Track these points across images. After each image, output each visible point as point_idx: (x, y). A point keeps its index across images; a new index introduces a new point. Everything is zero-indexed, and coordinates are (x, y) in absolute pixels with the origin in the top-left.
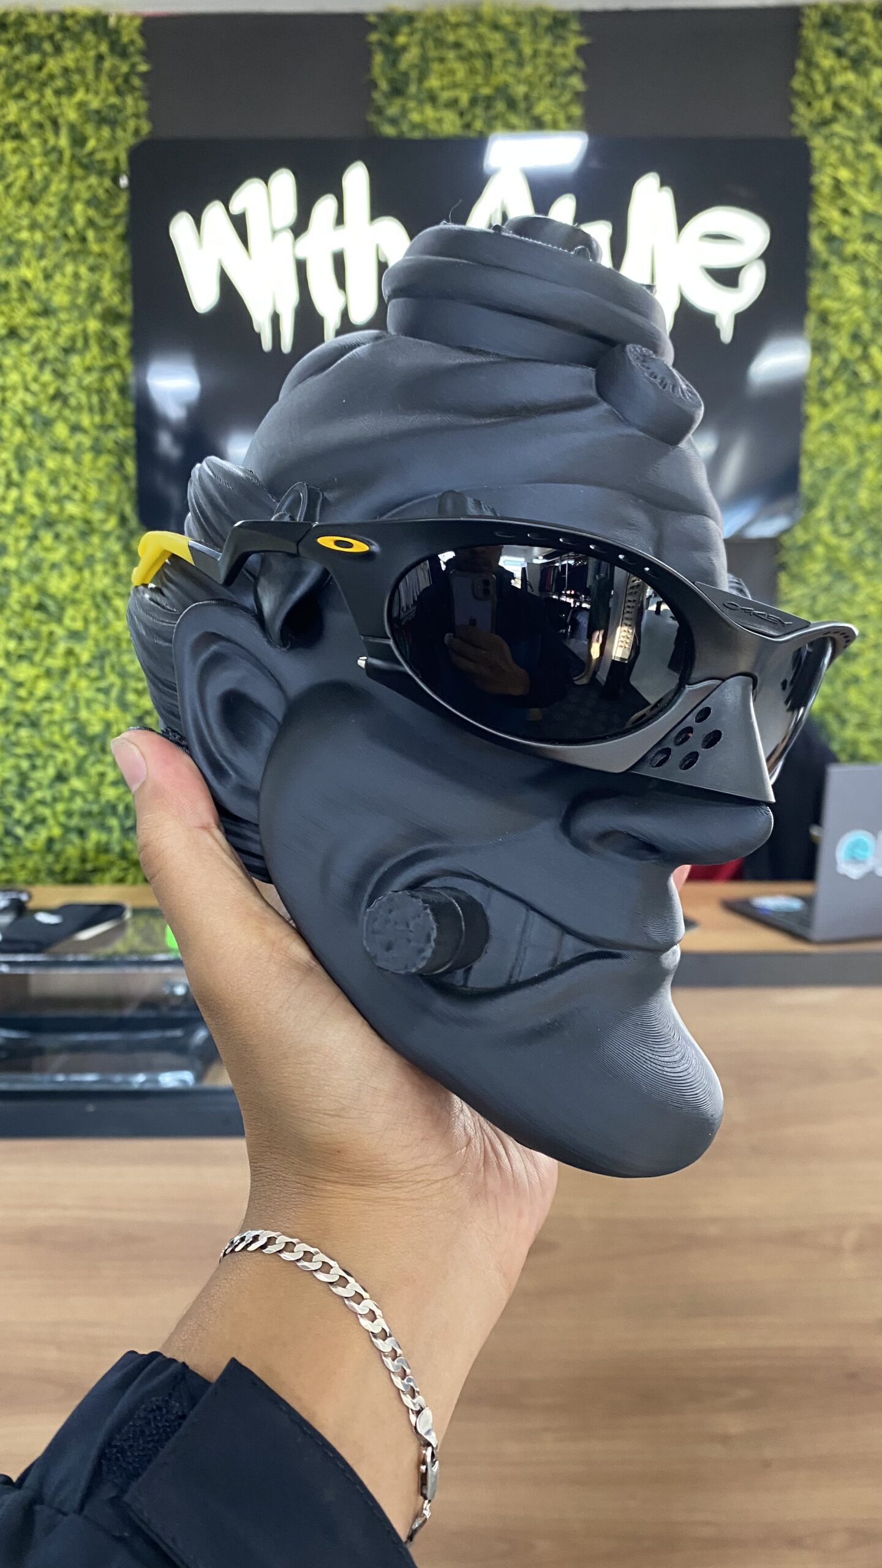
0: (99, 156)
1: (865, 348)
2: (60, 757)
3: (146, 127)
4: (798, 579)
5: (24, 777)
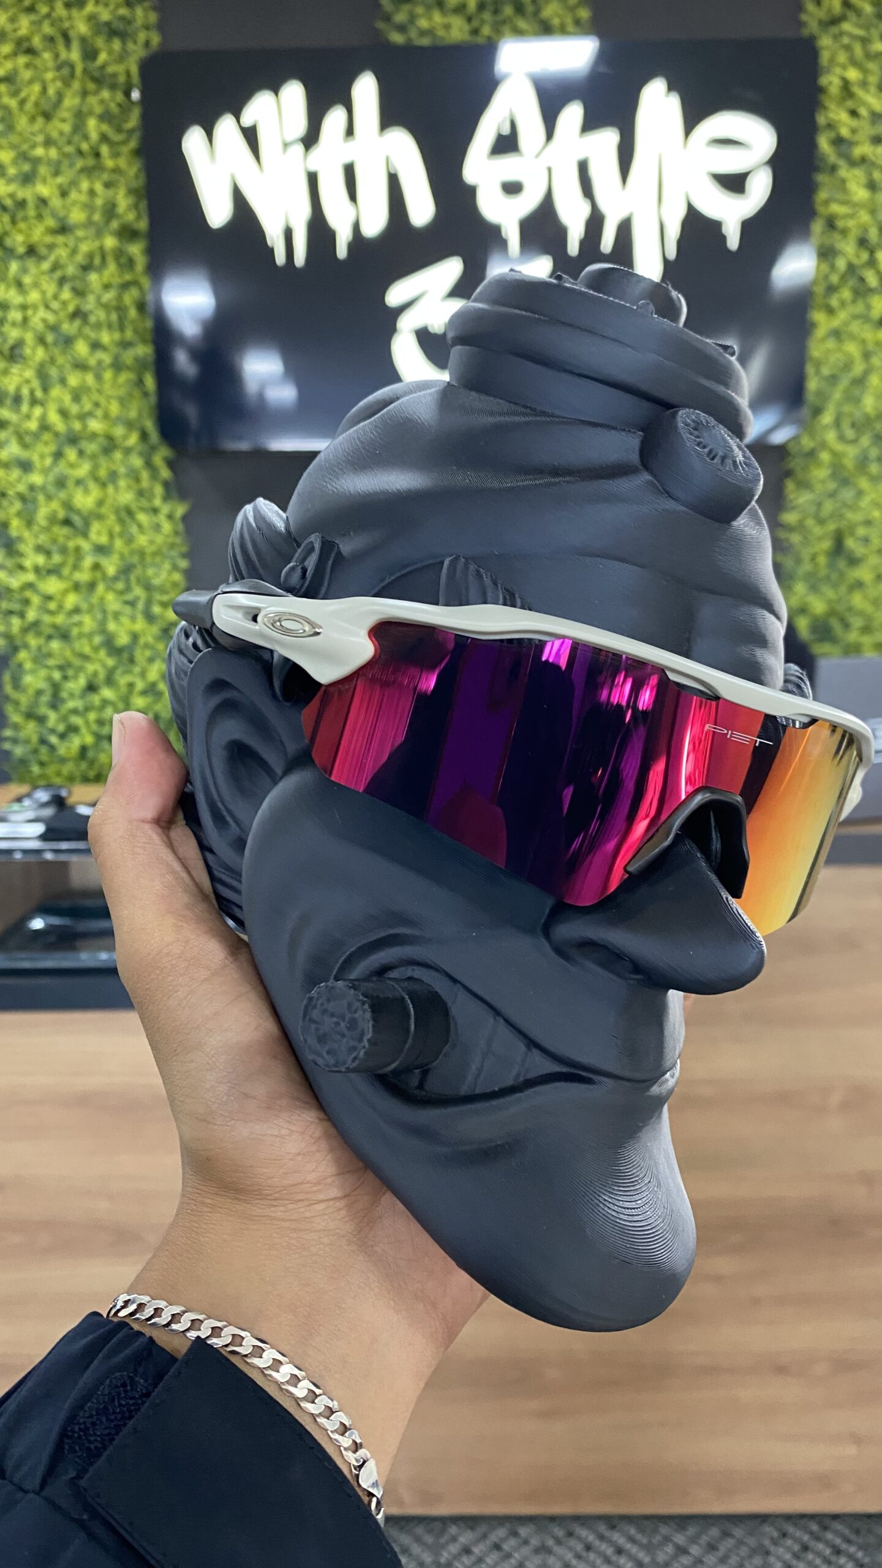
0: (110, 69)
1: (872, 252)
2: (91, 668)
3: (156, 39)
4: (804, 485)
5: (56, 688)
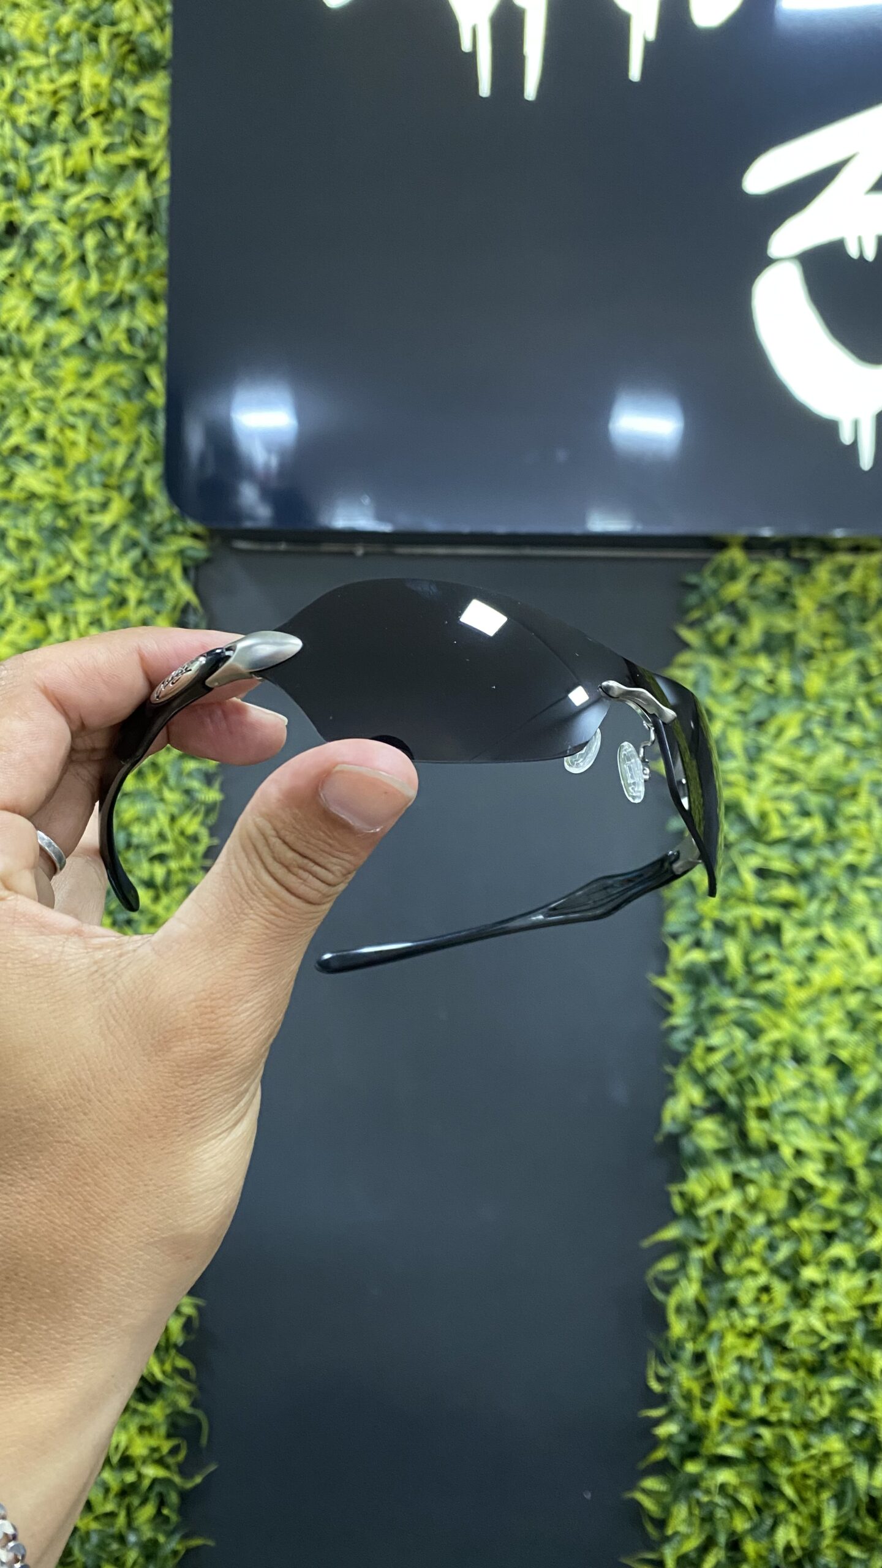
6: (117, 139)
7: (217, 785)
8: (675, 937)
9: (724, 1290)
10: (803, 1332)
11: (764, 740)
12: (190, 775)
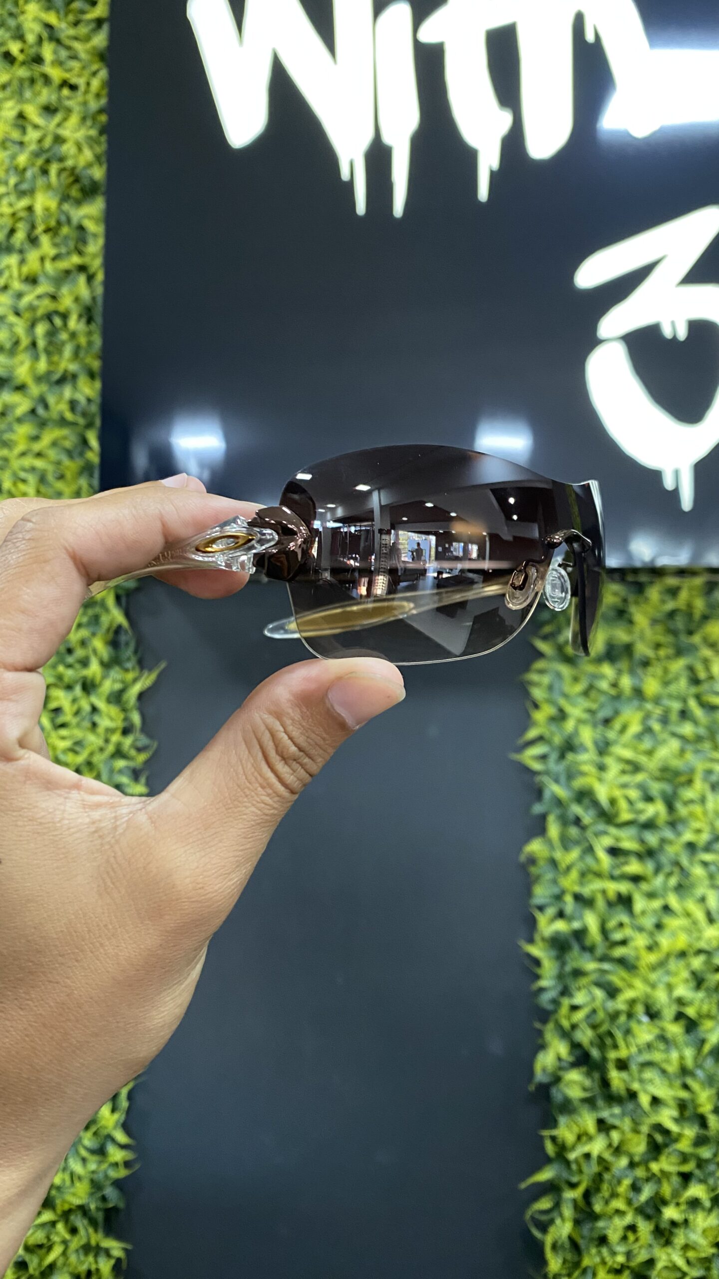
6: (63, 250)
7: (143, 780)
8: (541, 908)
9: (592, 1229)
10: (666, 1268)
11: (611, 735)
12: (120, 772)
